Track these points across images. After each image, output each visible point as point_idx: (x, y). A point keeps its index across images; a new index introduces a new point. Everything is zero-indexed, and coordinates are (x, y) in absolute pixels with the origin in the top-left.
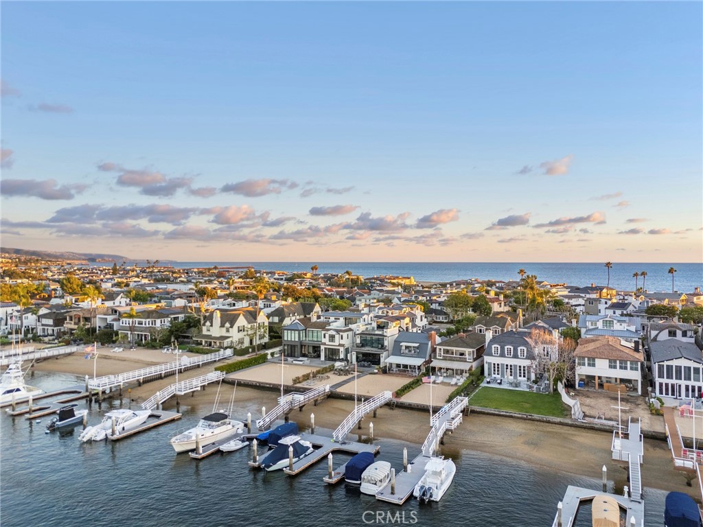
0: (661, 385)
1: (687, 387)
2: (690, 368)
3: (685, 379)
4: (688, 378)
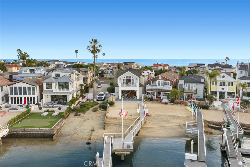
0: (12, 98)
2: (26, 87)
3: (24, 94)
4: (25, 93)
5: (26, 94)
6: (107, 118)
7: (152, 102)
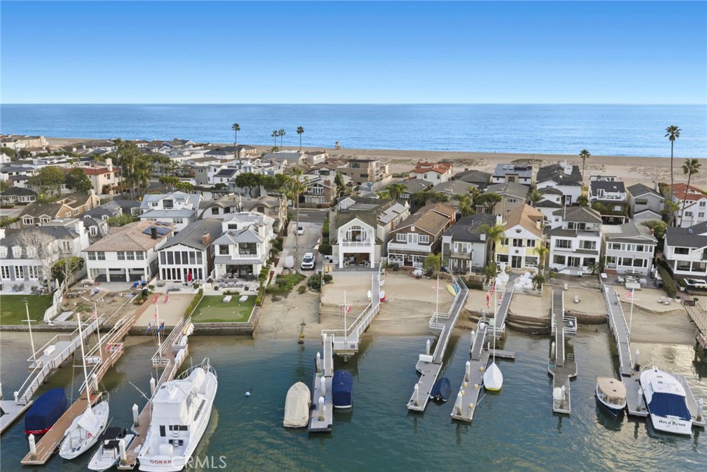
0: (164, 270)
1: (185, 270)
2: (186, 252)
3: (183, 263)
4: (185, 262)
5: (187, 263)
6: (322, 305)
7: (396, 274)
